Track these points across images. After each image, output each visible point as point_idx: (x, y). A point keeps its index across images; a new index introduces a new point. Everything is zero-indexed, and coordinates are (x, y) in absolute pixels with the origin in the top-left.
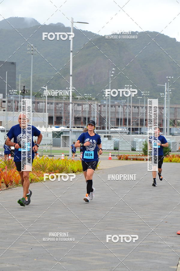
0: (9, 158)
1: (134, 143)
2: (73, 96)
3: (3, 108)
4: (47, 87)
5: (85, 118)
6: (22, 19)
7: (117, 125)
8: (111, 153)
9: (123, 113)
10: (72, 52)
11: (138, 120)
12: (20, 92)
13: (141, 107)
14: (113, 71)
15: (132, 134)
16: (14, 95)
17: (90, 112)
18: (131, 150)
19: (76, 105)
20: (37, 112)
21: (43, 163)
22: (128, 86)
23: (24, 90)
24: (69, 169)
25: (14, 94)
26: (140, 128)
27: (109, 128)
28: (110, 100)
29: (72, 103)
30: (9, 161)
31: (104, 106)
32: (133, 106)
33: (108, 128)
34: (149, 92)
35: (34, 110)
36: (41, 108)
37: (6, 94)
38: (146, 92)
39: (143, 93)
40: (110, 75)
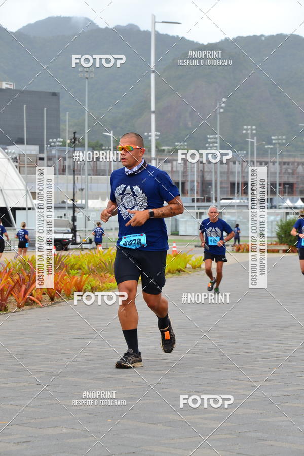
2: (156, 147)
4: (112, 132)
6: (67, 20)
7: (231, 193)
9: (242, 174)
10: (153, 72)
12: (68, 141)
13: (272, 163)
16: (57, 148)
17: (185, 173)
19: (162, 162)
20: (96, 175)
21: (110, 260)
22: (249, 127)
23: (75, 139)
25: (58, 146)
27: (219, 199)
29: (155, 159)
31: (209, 163)
32: (257, 162)
33: (216, 200)
34: (284, 137)
35: (91, 172)
36: (103, 168)
37: (45, 146)
38: (280, 137)
39: (274, 140)
40: (218, 109)
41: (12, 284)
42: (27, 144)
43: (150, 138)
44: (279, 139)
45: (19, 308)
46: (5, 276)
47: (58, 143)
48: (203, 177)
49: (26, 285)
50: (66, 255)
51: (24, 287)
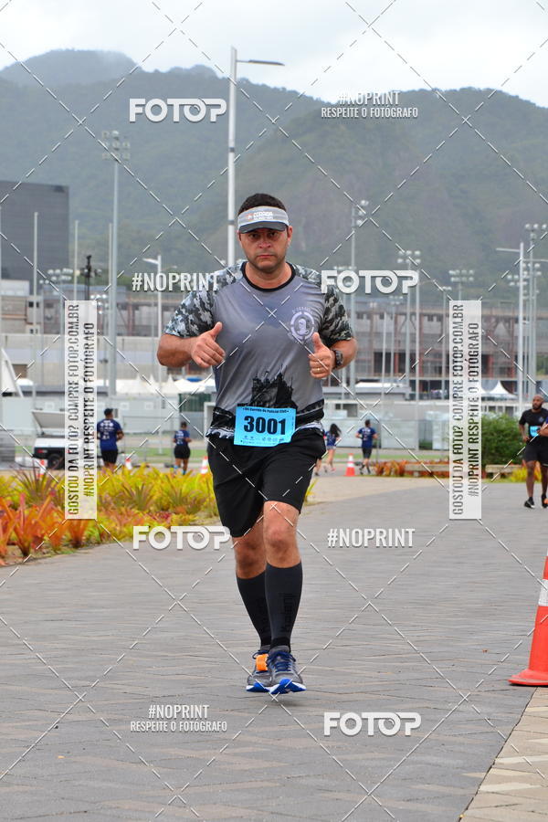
1: (425, 427)
3: (31, 323)
4: (159, 258)
7: (375, 371)
8: (354, 458)
9: (395, 337)
10: (232, 150)
11: (440, 356)
12: (78, 273)
14: (363, 208)
15: (420, 399)
16: (62, 285)
18: (417, 448)
20: (133, 335)
22: (409, 252)
23: (89, 268)
25: (64, 282)
26: (447, 382)
27: (352, 381)
32: (422, 315)
33: (348, 383)
34: (471, 272)
35: (123, 330)
36: (144, 323)
38: (464, 271)
39: (454, 276)
40: (353, 220)
42: (8, 278)
44: (462, 275)
47: (63, 278)
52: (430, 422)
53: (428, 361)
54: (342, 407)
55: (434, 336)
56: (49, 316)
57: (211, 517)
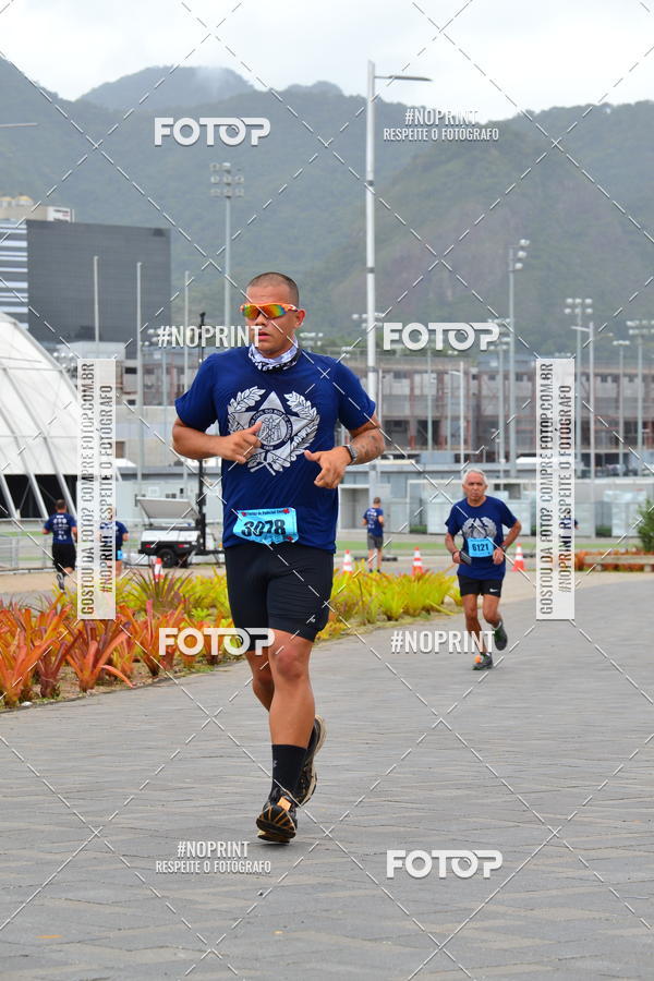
0: (157, 572)
1: (603, 509)
2: (377, 346)
3: (129, 393)
5: (423, 424)
6: (189, 73)
8: (523, 548)
10: (371, 183)
11: (617, 424)
13: (627, 379)
14: (522, 248)
15: (596, 476)
17: (439, 400)
18: (593, 535)
19: (389, 377)
22: (578, 301)
24: (374, 607)
26: (626, 456)
27: (512, 455)
28: (512, 354)
29: (375, 370)
30: (157, 584)
31: (492, 378)
32: (596, 375)
33: (507, 457)
34: (653, 323)
37: (140, 343)
38: (644, 322)
39: (632, 328)
40: (511, 263)
41: (70, 639)
42: (101, 339)
43: (364, 325)
44: (643, 327)
45: (85, 690)
46: (54, 622)
48: (478, 408)
49: (99, 643)
50: (184, 577)
51: (93, 647)
52: (607, 503)
53: (602, 431)
54: (502, 487)
55: (607, 400)
56: (149, 384)
57: (365, 624)
